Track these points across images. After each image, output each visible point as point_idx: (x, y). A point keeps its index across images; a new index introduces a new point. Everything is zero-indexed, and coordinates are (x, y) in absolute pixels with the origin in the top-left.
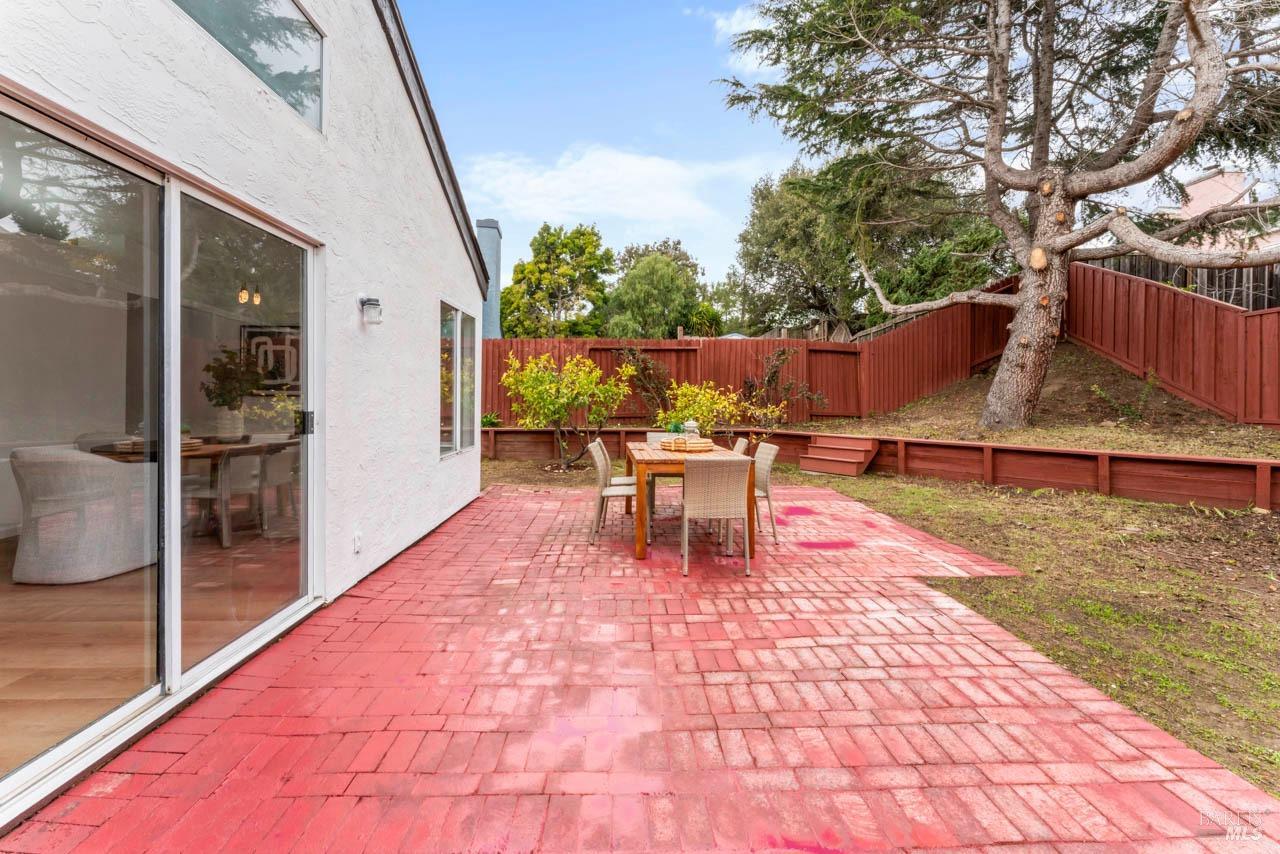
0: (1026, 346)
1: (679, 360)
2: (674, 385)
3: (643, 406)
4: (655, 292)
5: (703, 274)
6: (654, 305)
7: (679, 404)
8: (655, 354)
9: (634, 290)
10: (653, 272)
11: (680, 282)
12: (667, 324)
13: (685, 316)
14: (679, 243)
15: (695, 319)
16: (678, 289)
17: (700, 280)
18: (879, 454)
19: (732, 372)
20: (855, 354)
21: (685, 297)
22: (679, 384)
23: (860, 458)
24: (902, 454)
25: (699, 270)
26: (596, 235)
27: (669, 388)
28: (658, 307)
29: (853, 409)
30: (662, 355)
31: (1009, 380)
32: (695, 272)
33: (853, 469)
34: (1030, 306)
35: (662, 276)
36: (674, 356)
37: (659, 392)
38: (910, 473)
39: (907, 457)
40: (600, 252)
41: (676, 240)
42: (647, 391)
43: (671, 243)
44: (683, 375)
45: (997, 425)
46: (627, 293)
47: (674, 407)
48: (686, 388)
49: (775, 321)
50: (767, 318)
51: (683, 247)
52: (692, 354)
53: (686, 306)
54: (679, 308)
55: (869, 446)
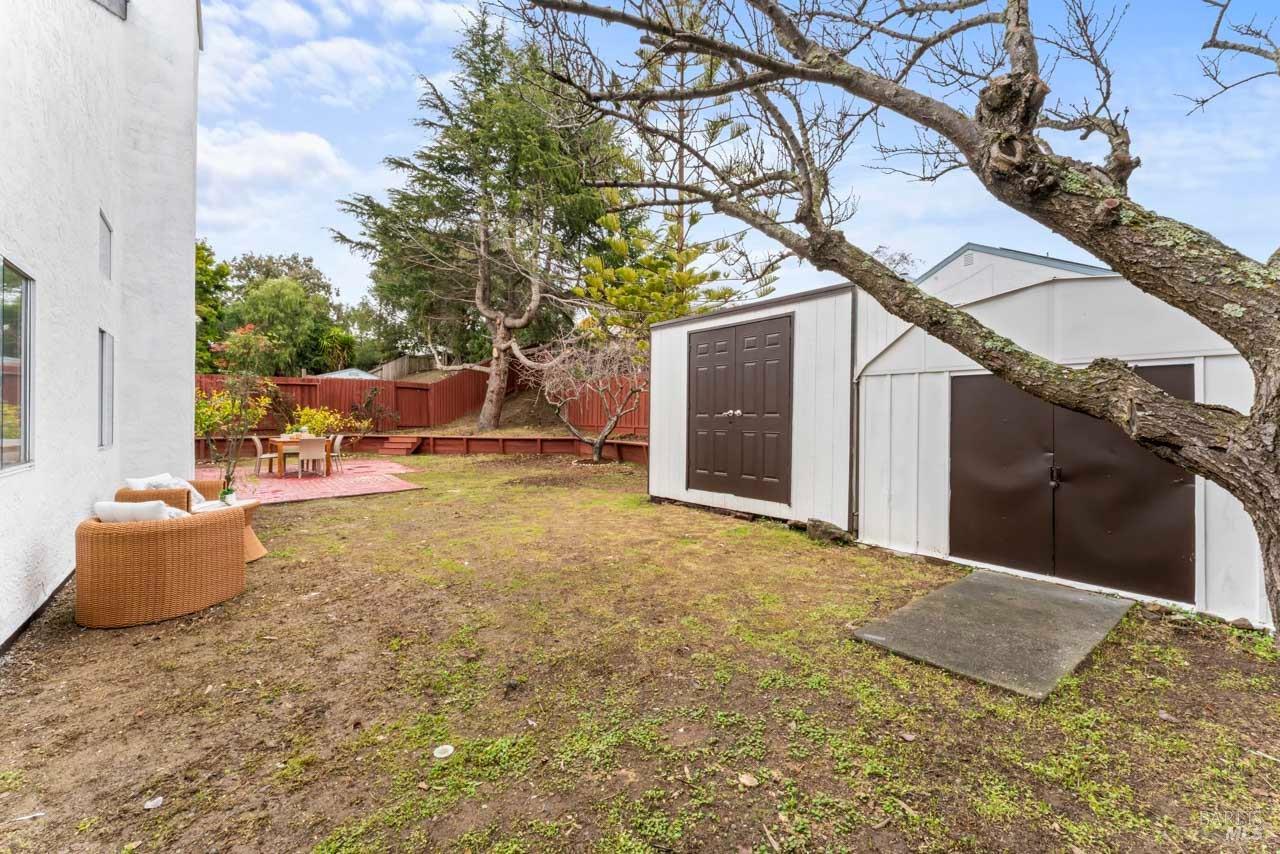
0: (493, 392)
1: (302, 392)
2: (299, 409)
3: (274, 421)
4: (282, 315)
5: (338, 295)
6: (280, 327)
7: (302, 420)
8: (284, 388)
9: (257, 310)
10: (279, 296)
11: (309, 307)
12: (295, 345)
13: (316, 339)
14: (311, 260)
15: (325, 343)
16: (307, 314)
17: (335, 300)
18: (422, 444)
19: (343, 399)
20: (427, 390)
21: (315, 321)
22: (302, 409)
23: (410, 446)
24: (432, 443)
25: (332, 290)
26: (207, 250)
27: (294, 410)
28: (284, 329)
29: (425, 423)
30: (289, 388)
31: (488, 408)
32: (328, 291)
33: (404, 452)
34: (493, 373)
35: (290, 301)
36: (299, 389)
37: (288, 412)
38: (435, 452)
39: (434, 445)
40: (213, 268)
41: (307, 256)
42: (278, 412)
43: (300, 259)
44: (306, 402)
45: (482, 429)
46: (248, 313)
47: (298, 422)
48: (307, 410)
49: (408, 348)
50: (399, 345)
51: (315, 265)
52: (313, 388)
53: (316, 330)
54: (309, 332)
55: (415, 440)
